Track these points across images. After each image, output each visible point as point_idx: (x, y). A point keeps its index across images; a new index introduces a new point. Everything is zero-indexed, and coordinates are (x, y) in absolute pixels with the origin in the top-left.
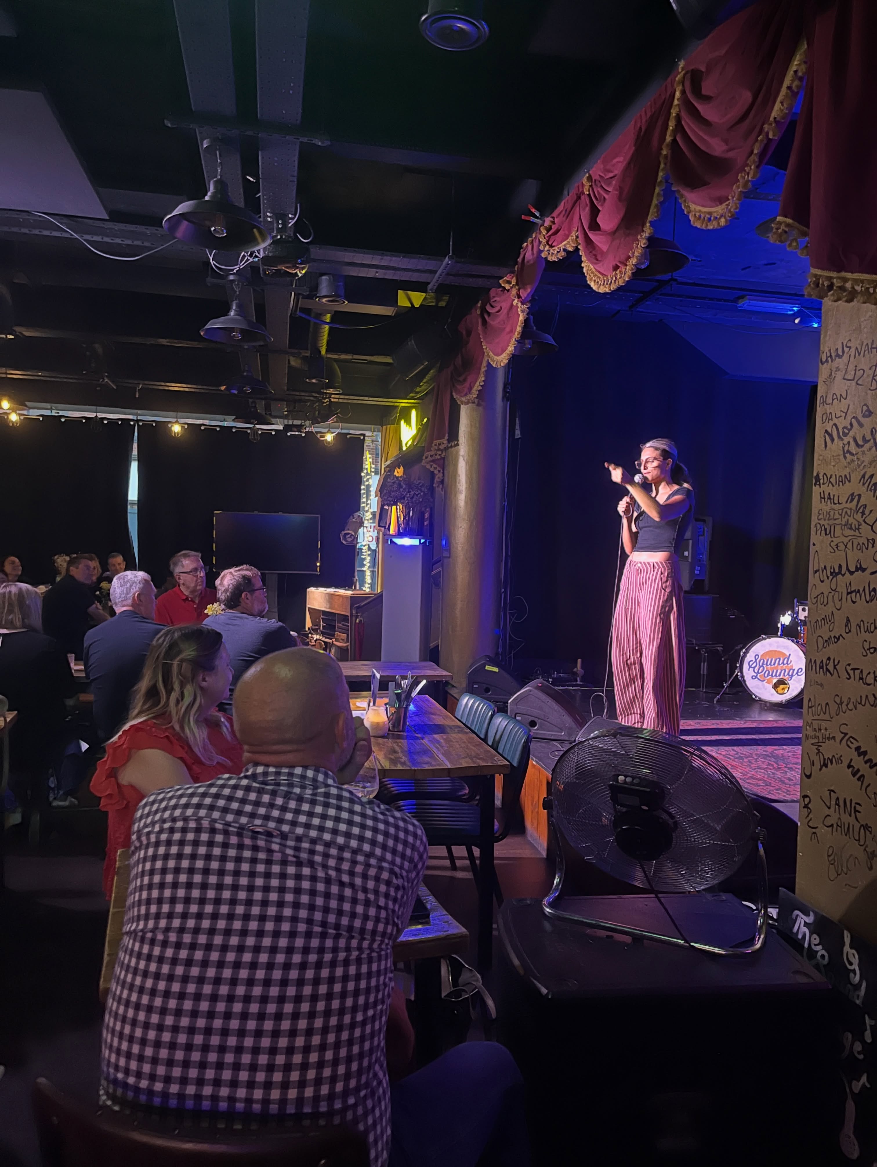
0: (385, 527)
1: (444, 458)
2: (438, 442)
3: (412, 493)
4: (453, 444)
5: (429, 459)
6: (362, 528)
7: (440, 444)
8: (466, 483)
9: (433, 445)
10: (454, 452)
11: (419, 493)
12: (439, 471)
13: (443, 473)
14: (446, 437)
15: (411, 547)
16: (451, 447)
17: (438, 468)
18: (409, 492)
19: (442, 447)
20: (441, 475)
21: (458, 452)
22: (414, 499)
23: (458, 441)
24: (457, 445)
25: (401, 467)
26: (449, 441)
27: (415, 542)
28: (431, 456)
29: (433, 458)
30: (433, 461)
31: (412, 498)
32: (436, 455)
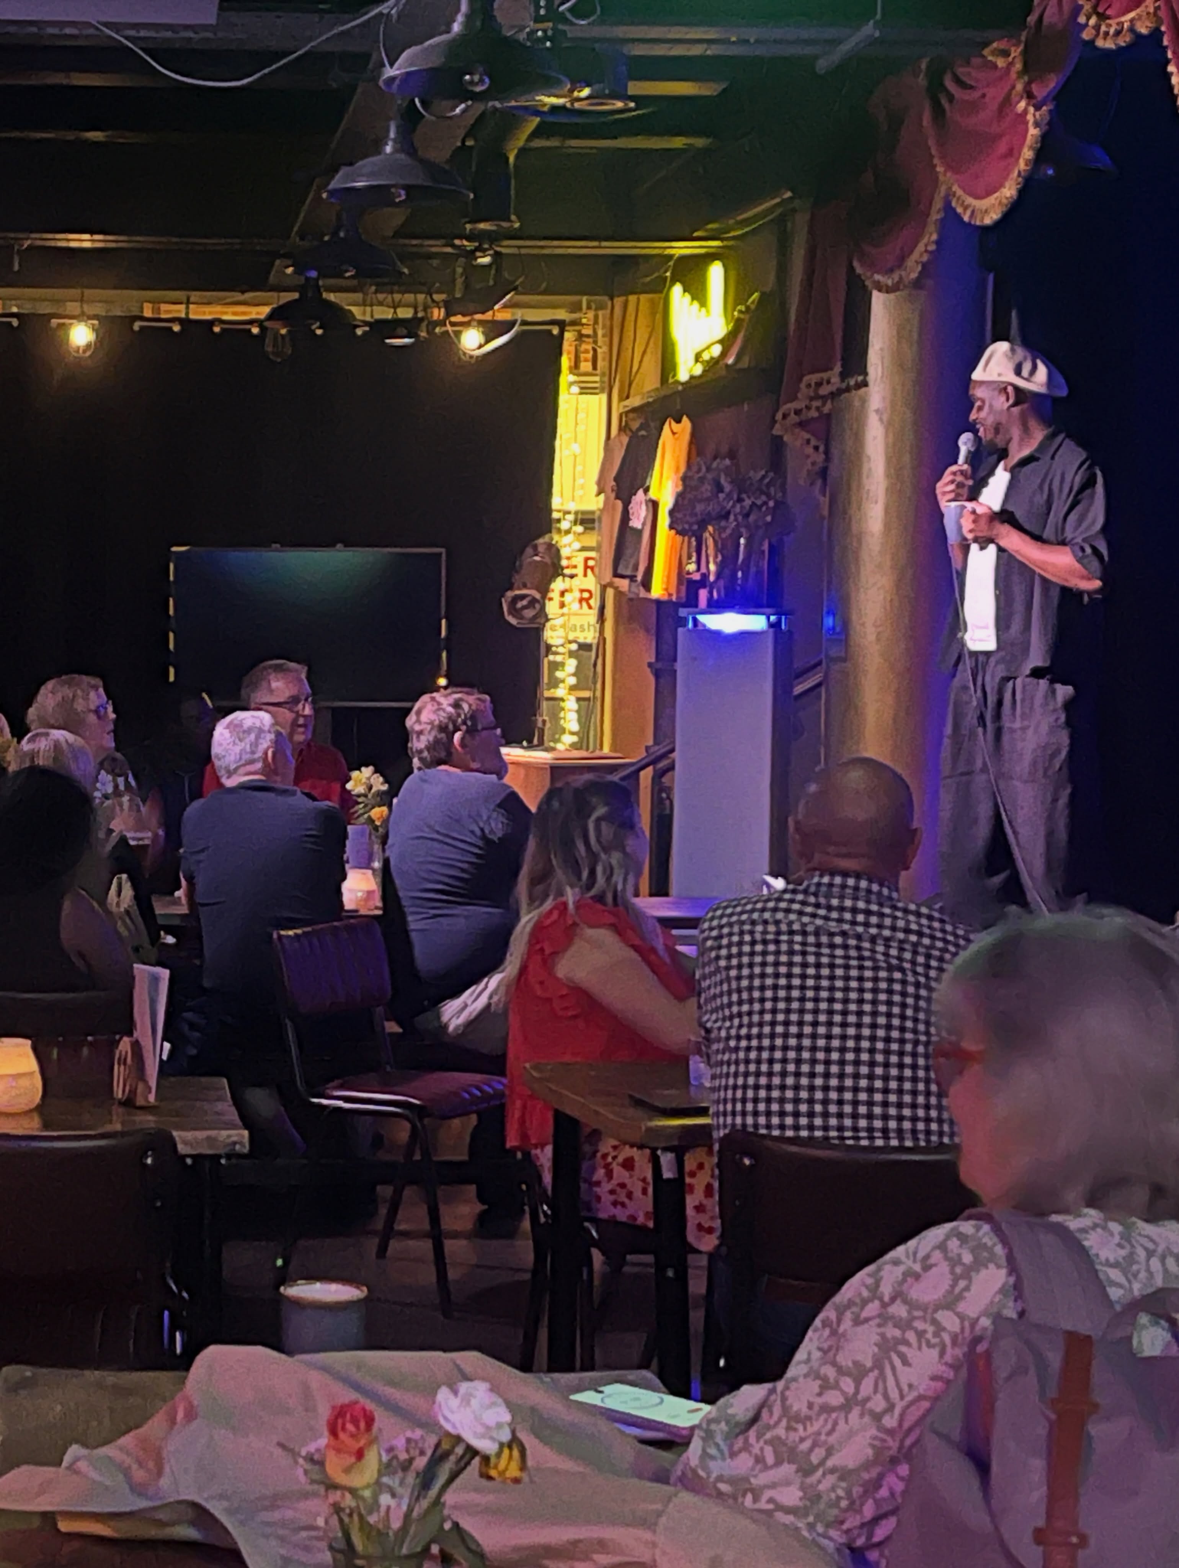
0: (632, 578)
1: (828, 416)
2: (814, 378)
3: (747, 503)
4: (852, 382)
5: (793, 418)
6: (560, 579)
7: (819, 384)
8: (888, 476)
9: (803, 386)
10: (857, 403)
11: (765, 503)
12: (816, 448)
13: (827, 452)
14: (838, 368)
15: (744, 636)
16: (848, 389)
17: (814, 442)
18: (740, 500)
19: (824, 390)
20: (820, 458)
21: (864, 401)
22: (752, 518)
23: (866, 374)
24: (865, 384)
25: (685, 419)
26: (843, 376)
27: (756, 622)
28: (797, 412)
29: (803, 417)
30: (801, 425)
31: (747, 515)
32: (808, 408)
